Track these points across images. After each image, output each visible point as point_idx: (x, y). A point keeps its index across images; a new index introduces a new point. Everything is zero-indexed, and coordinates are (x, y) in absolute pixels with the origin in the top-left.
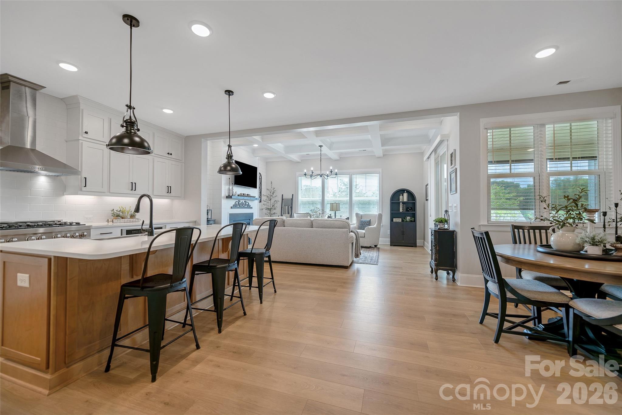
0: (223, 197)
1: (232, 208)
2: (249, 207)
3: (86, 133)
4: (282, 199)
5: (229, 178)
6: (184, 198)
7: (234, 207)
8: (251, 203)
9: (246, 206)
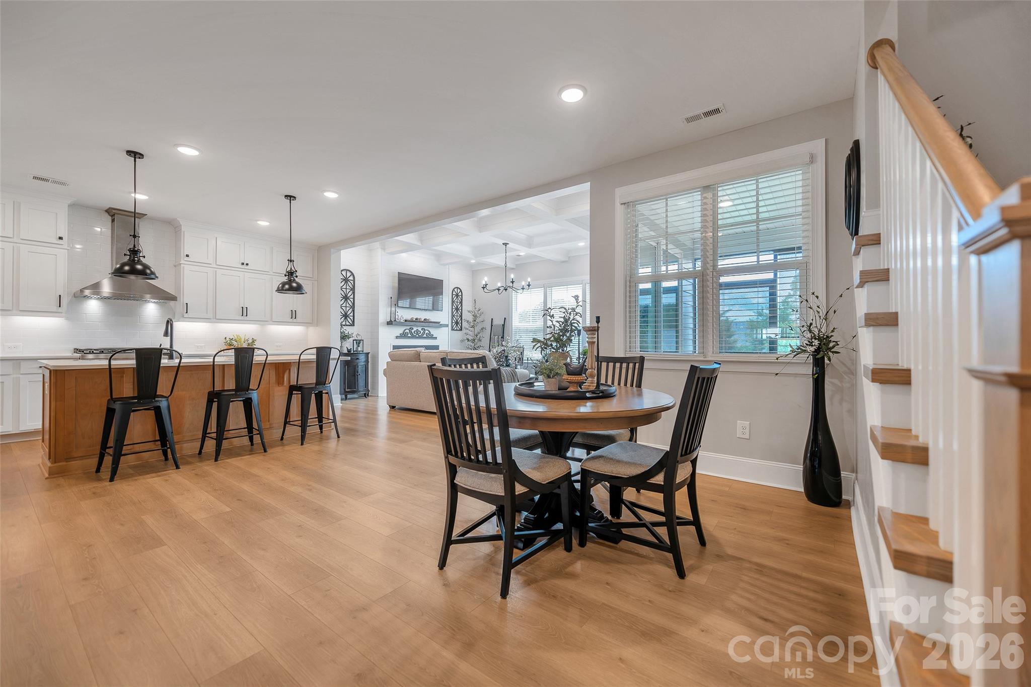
0: (381, 323)
1: (397, 337)
2: (430, 337)
3: (187, 256)
4: (492, 326)
5: (391, 298)
6: (317, 324)
7: (403, 336)
8: (434, 332)
9: (425, 336)
